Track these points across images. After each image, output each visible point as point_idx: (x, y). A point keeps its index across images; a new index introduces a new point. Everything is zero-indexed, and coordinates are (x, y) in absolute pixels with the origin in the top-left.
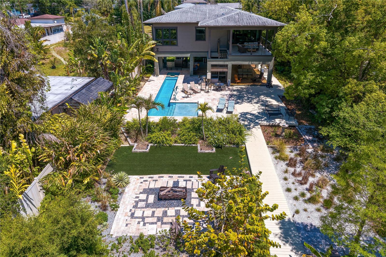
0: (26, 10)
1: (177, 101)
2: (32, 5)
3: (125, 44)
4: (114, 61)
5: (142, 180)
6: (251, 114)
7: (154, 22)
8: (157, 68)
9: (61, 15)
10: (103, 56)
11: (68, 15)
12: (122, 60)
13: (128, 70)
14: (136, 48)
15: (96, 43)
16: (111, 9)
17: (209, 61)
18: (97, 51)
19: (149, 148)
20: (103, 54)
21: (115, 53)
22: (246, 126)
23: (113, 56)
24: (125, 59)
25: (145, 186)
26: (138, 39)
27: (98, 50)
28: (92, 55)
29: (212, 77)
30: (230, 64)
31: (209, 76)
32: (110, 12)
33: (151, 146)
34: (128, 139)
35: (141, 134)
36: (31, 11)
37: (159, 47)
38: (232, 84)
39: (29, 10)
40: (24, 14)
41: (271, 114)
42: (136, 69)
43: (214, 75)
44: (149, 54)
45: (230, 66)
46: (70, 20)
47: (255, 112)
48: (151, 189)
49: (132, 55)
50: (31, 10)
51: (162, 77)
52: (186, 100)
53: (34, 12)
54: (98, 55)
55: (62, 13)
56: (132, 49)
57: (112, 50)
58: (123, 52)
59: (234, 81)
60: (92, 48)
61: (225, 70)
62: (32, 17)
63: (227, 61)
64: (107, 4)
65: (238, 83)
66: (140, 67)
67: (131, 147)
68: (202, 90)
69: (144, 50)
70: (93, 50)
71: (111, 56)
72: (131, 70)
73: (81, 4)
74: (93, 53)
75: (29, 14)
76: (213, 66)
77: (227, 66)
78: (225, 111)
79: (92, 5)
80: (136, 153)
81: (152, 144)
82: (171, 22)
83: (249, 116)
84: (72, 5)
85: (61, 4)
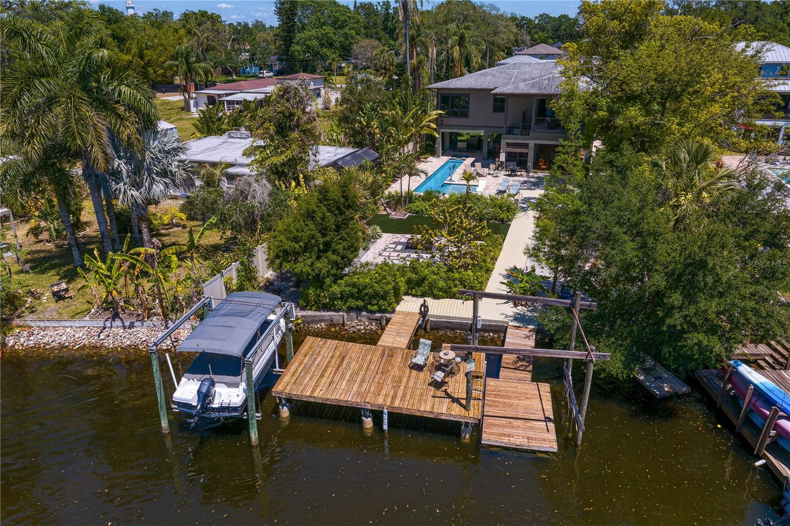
0: (268, 66)
1: (452, 183)
2: (276, 57)
3: (400, 112)
4: (384, 131)
5: (394, 237)
7: (440, 87)
8: (439, 146)
9: (320, 74)
10: (372, 123)
11: (329, 75)
12: (393, 129)
13: (399, 143)
14: (414, 118)
15: (366, 109)
16: (392, 65)
17: (504, 139)
18: (366, 118)
19: (407, 216)
20: (373, 121)
21: (387, 121)
23: (383, 124)
24: (397, 131)
25: (395, 240)
26: (416, 106)
27: (368, 117)
28: (360, 123)
29: (507, 160)
30: (532, 143)
31: (502, 157)
32: (389, 70)
33: (409, 216)
34: (387, 209)
35: (401, 204)
36: (273, 66)
37: (444, 119)
38: (535, 171)
39: (271, 65)
40: (265, 72)
42: (411, 145)
43: (510, 157)
44: (429, 126)
45: (531, 146)
46: (331, 81)
48: (400, 242)
49: (406, 126)
50: (275, 65)
51: (444, 159)
53: (277, 68)
54: (367, 122)
55: (321, 71)
56: (408, 119)
57: (384, 118)
58: (396, 121)
59: (537, 167)
60: (362, 114)
61: (524, 151)
62: (275, 75)
63: (528, 140)
64: (387, 58)
65: (543, 169)
66: (417, 144)
67: (389, 214)
68: (489, 174)
69: (426, 120)
70: (361, 116)
71: (381, 124)
72: (402, 143)
73: (349, 56)
74: (362, 120)
75: (271, 71)
76: (508, 144)
77: (526, 146)
78: (506, 194)
79: (364, 58)
80: (393, 220)
81: (411, 214)
82: (461, 87)
84: (336, 59)
85: (319, 56)
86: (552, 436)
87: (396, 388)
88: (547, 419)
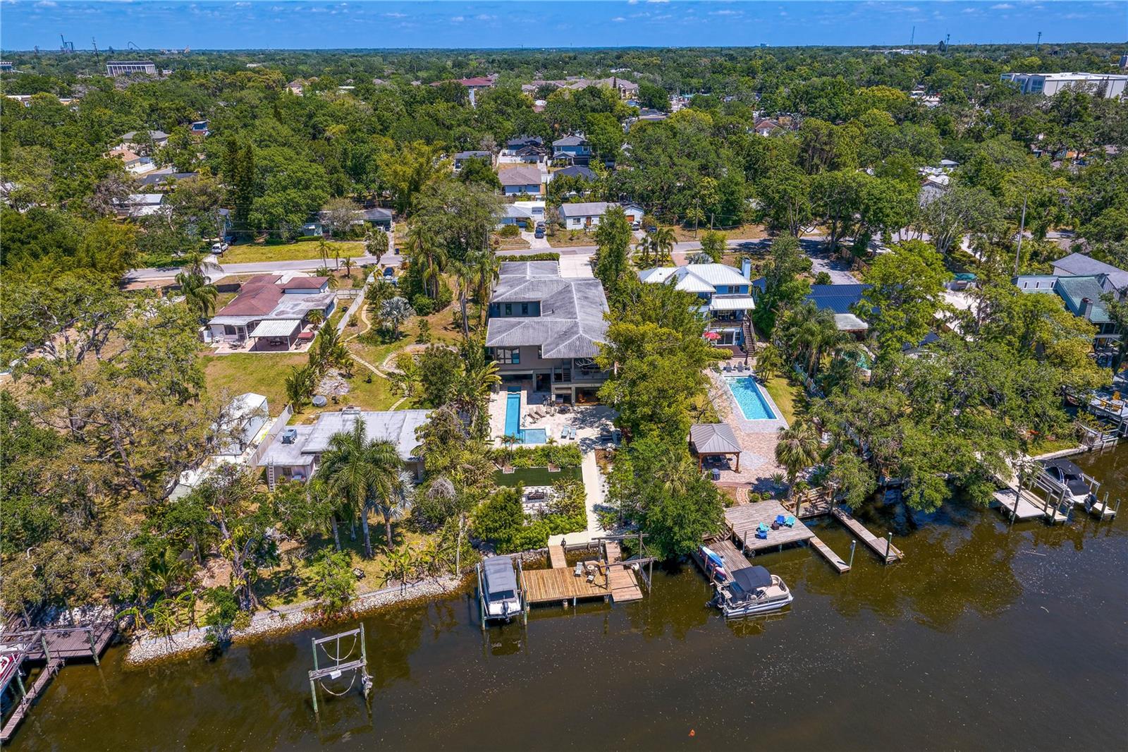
1: (526, 428)
6: (590, 440)
7: (496, 345)
17: (553, 383)
22: (584, 450)
29: (556, 399)
30: (573, 386)
31: (553, 397)
38: (577, 406)
41: (604, 440)
43: (558, 396)
45: (573, 389)
47: (593, 438)
51: (503, 395)
52: (534, 426)
59: (578, 402)
61: (569, 392)
63: (571, 384)
65: (582, 404)
68: (547, 413)
76: (557, 387)
77: (570, 388)
78: (568, 438)
81: (516, 468)
82: (514, 344)
83: (587, 442)
86: (640, 592)
87: (574, 586)
88: (636, 585)
